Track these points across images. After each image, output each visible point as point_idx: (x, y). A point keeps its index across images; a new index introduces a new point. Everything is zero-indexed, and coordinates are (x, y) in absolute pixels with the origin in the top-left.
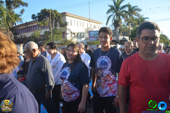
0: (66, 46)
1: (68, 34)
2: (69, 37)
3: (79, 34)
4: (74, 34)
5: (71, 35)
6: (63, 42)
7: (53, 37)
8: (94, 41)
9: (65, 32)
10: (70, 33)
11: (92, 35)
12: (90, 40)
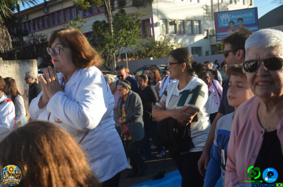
0: (152, 59)
1: (157, 25)
2: (158, 34)
3: (188, 23)
4: (173, 23)
5: (164, 26)
6: (143, 50)
7: (116, 36)
9: (148, 20)
10: (161, 22)
11: (224, 23)
12: (218, 39)
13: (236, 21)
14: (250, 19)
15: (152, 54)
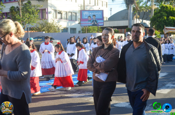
0: (44, 32)
1: (50, 13)
2: (51, 18)
3: (70, 14)
4: (60, 13)
5: (55, 14)
6: (40, 27)
8: (90, 26)
9: (45, 9)
10: (53, 11)
11: (85, 17)
12: (82, 25)
13: (92, 16)
14: (99, 16)
15: (45, 29)
